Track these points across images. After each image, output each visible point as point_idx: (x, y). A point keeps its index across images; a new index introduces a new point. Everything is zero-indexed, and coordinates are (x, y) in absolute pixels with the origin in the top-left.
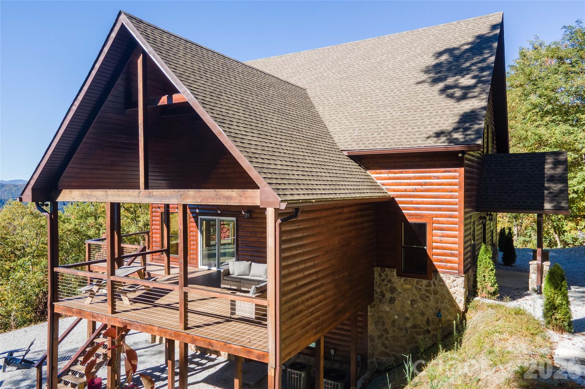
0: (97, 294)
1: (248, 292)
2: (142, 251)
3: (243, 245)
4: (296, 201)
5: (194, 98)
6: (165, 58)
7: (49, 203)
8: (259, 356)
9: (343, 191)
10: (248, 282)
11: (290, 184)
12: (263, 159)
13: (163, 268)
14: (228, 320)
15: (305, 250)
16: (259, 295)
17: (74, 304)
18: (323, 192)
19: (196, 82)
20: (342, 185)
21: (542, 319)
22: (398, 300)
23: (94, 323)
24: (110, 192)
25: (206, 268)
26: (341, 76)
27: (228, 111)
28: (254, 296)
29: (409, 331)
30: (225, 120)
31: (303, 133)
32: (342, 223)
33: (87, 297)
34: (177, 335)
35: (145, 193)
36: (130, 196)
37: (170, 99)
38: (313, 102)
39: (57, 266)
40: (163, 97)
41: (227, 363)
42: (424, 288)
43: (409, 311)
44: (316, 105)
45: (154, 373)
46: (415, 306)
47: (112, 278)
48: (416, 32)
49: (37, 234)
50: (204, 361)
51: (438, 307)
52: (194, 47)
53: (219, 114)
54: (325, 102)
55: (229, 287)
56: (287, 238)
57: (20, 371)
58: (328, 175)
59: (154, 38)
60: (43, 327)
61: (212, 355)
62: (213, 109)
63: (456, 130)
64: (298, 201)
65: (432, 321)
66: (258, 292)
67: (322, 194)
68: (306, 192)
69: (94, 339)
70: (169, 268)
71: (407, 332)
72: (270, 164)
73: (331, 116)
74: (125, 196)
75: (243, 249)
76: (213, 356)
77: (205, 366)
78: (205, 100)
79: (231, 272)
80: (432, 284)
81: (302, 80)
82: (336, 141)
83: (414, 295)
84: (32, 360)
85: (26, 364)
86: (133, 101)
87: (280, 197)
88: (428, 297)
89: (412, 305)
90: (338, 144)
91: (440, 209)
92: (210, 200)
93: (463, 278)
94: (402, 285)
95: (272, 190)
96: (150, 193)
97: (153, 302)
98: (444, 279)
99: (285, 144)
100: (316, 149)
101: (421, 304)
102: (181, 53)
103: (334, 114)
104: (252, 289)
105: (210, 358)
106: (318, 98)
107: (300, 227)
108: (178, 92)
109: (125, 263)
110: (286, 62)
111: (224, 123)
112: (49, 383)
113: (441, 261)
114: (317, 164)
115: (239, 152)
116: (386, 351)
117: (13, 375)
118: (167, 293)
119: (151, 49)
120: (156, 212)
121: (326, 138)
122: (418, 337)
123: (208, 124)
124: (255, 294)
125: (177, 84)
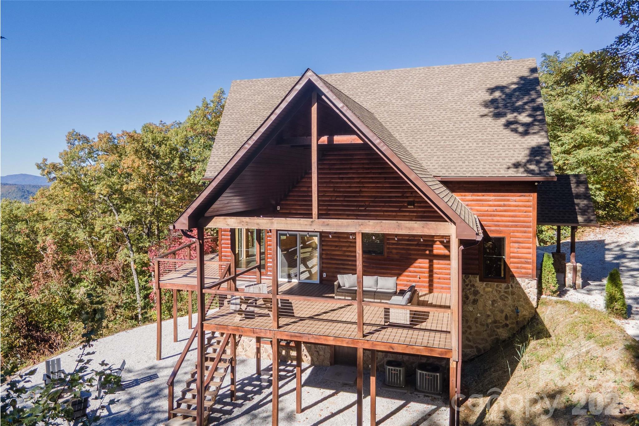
3: (327, 257)
8: (441, 353)
14: (383, 327)
21: (605, 310)
22: (481, 301)
25: (286, 280)
26: (405, 103)
29: (490, 326)
34: (356, 343)
35: (319, 222)
38: (386, 127)
41: (312, 367)
42: (503, 290)
43: (490, 310)
46: (496, 305)
48: (463, 67)
51: (515, 305)
61: (294, 361)
63: (529, 161)
65: (510, 317)
71: (488, 326)
73: (410, 142)
77: (294, 372)
80: (510, 286)
82: (426, 167)
83: (494, 296)
88: (507, 297)
89: (493, 304)
90: (428, 170)
91: (516, 226)
93: (536, 281)
94: (484, 289)
96: (324, 222)
98: (520, 282)
101: (500, 303)
103: (412, 141)
105: (293, 365)
113: (518, 268)
116: (470, 344)
122: (498, 330)
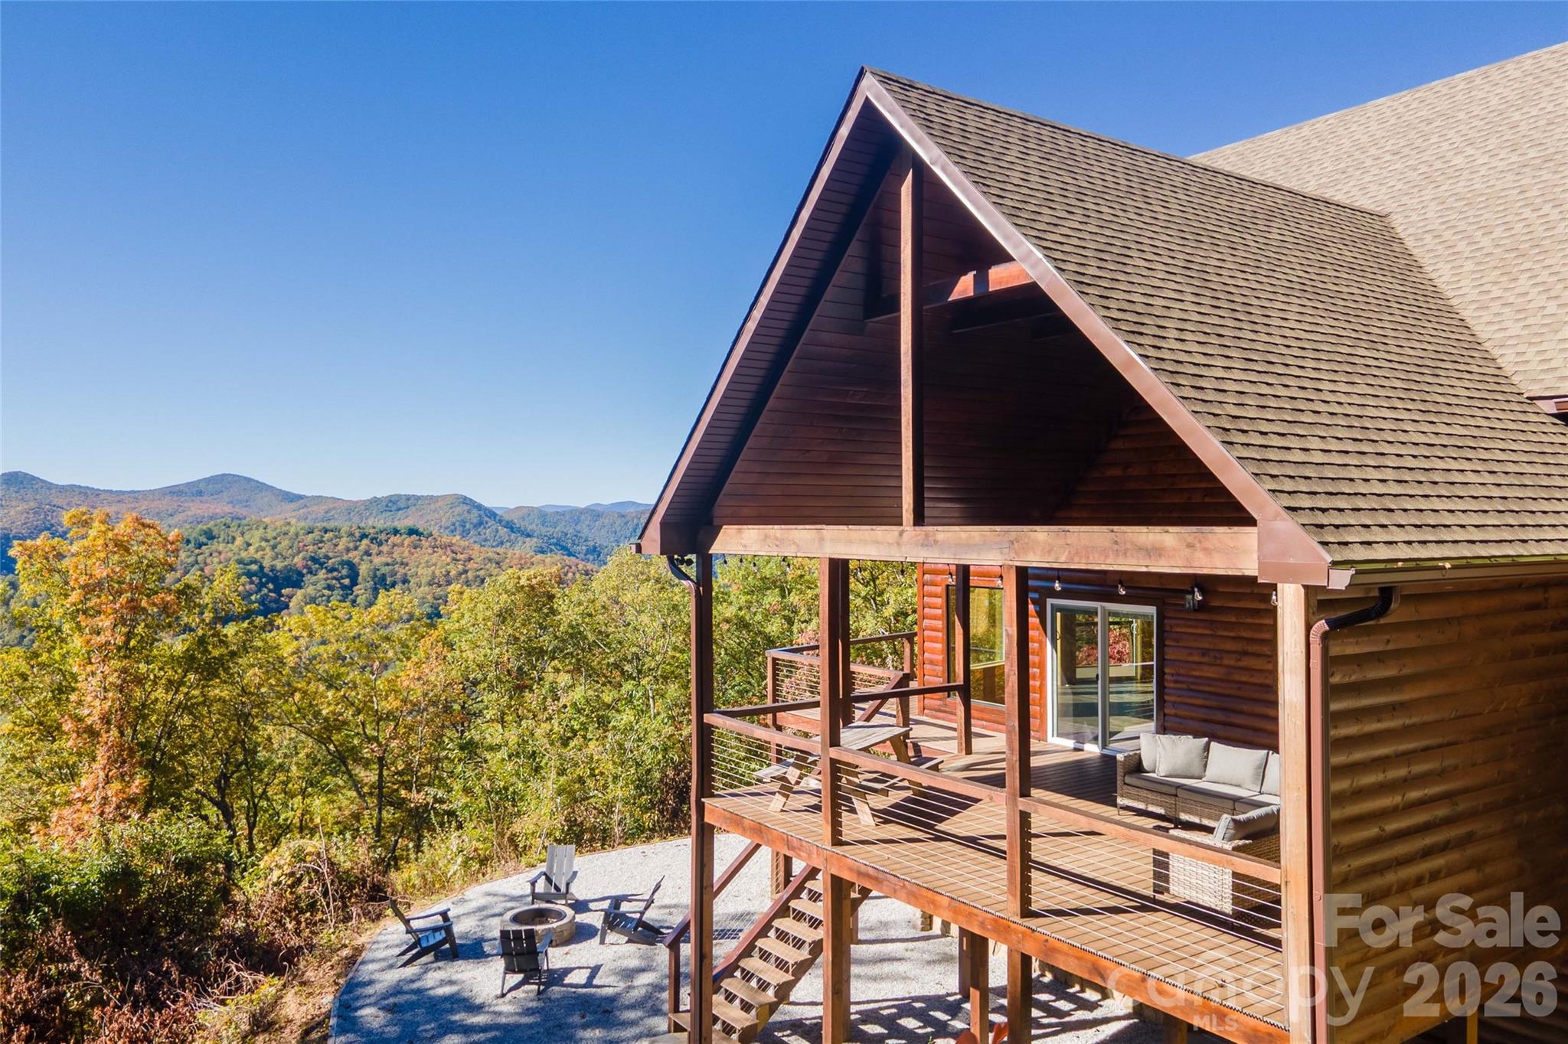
0: (796, 788)
1: (1210, 830)
2: (899, 684)
3: (1179, 686)
4: (1382, 566)
5: (1054, 271)
6: (972, 171)
7: (693, 557)
9: (1550, 534)
10: (1200, 798)
11: (1359, 510)
12: (1266, 434)
13: (954, 734)
14: (1147, 905)
15: (1407, 722)
16: (1244, 846)
17: (746, 806)
18: (1477, 535)
19: (1056, 225)
20: (1545, 512)
23: (788, 861)
24: (831, 532)
25: (1070, 743)
26: (1522, 158)
27: (1150, 301)
28: (1228, 846)
30: (1143, 324)
31: (1388, 348)
32: (1544, 639)
33: (773, 793)
34: (1002, 929)
35: (916, 536)
36: (878, 542)
37: (981, 280)
38: (1415, 252)
39: (711, 711)
40: (963, 278)
41: (1131, 1021)
44: (1425, 260)
45: (931, 1013)
47: (834, 753)
49: (664, 626)
50: (1063, 1005)
52: (1045, 132)
53: (1125, 311)
54: (1462, 246)
55: (1141, 806)
56: (1346, 680)
57: (633, 947)
58: (1490, 479)
59: (944, 122)
60: (679, 851)
61: (1087, 991)
62: (1107, 298)
64: (1389, 566)
66: (1239, 836)
67: (1473, 542)
68: (1416, 535)
69: (788, 900)
70: (968, 735)
72: (1289, 449)
73: (1484, 288)
74: (865, 542)
75: (1179, 699)
76: (1091, 995)
77: (1067, 1019)
78: (1084, 274)
79: (1146, 764)
81: (1373, 188)
82: (1508, 370)
84: (657, 925)
85: (647, 933)
86: (885, 295)
87: (1329, 552)
90: (1515, 379)
92: (1096, 556)
95: (1300, 531)
96: (927, 535)
97: (932, 827)
99: (1332, 387)
100: (1440, 399)
102: (1014, 151)
103: (1495, 283)
104: (1223, 824)
105: (1082, 998)
106: (1435, 237)
107: (1390, 647)
108: (1009, 259)
109: (858, 714)
110: (1315, 143)
111: (1141, 334)
112: (693, 988)
114: (1445, 446)
115: (1191, 418)
117: (620, 954)
118: (965, 807)
119: (937, 152)
120: (933, 584)
121: (1470, 360)
123: (1095, 342)
124: (1231, 839)
125: (1006, 237)
